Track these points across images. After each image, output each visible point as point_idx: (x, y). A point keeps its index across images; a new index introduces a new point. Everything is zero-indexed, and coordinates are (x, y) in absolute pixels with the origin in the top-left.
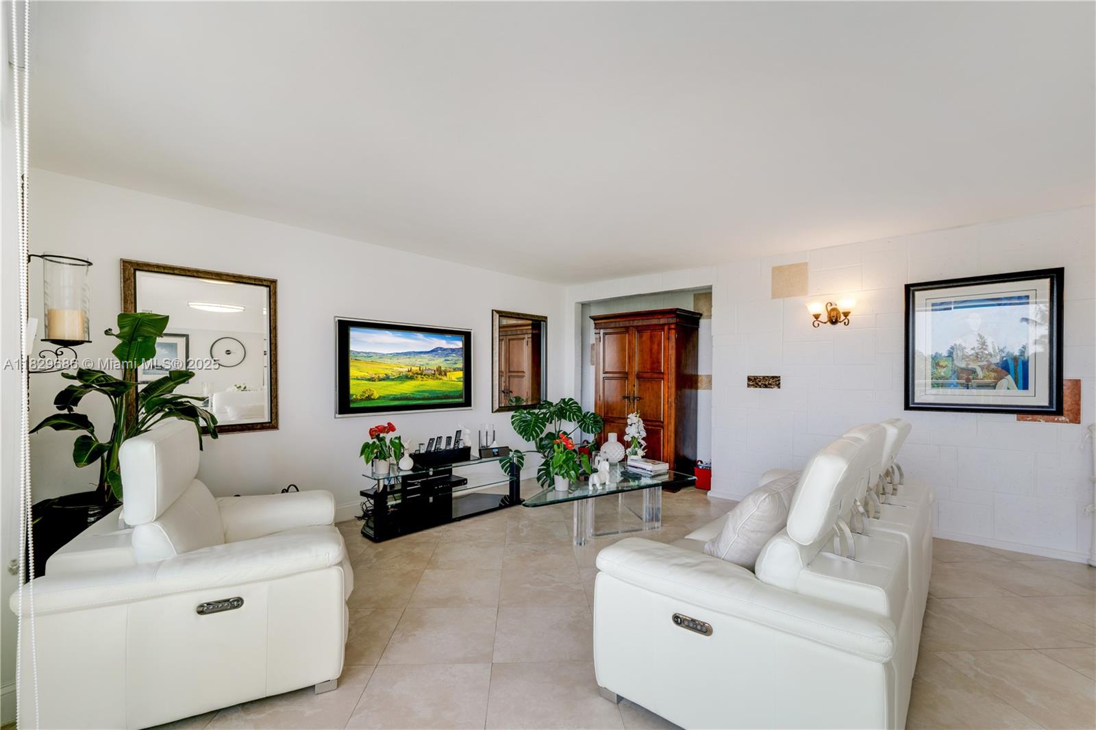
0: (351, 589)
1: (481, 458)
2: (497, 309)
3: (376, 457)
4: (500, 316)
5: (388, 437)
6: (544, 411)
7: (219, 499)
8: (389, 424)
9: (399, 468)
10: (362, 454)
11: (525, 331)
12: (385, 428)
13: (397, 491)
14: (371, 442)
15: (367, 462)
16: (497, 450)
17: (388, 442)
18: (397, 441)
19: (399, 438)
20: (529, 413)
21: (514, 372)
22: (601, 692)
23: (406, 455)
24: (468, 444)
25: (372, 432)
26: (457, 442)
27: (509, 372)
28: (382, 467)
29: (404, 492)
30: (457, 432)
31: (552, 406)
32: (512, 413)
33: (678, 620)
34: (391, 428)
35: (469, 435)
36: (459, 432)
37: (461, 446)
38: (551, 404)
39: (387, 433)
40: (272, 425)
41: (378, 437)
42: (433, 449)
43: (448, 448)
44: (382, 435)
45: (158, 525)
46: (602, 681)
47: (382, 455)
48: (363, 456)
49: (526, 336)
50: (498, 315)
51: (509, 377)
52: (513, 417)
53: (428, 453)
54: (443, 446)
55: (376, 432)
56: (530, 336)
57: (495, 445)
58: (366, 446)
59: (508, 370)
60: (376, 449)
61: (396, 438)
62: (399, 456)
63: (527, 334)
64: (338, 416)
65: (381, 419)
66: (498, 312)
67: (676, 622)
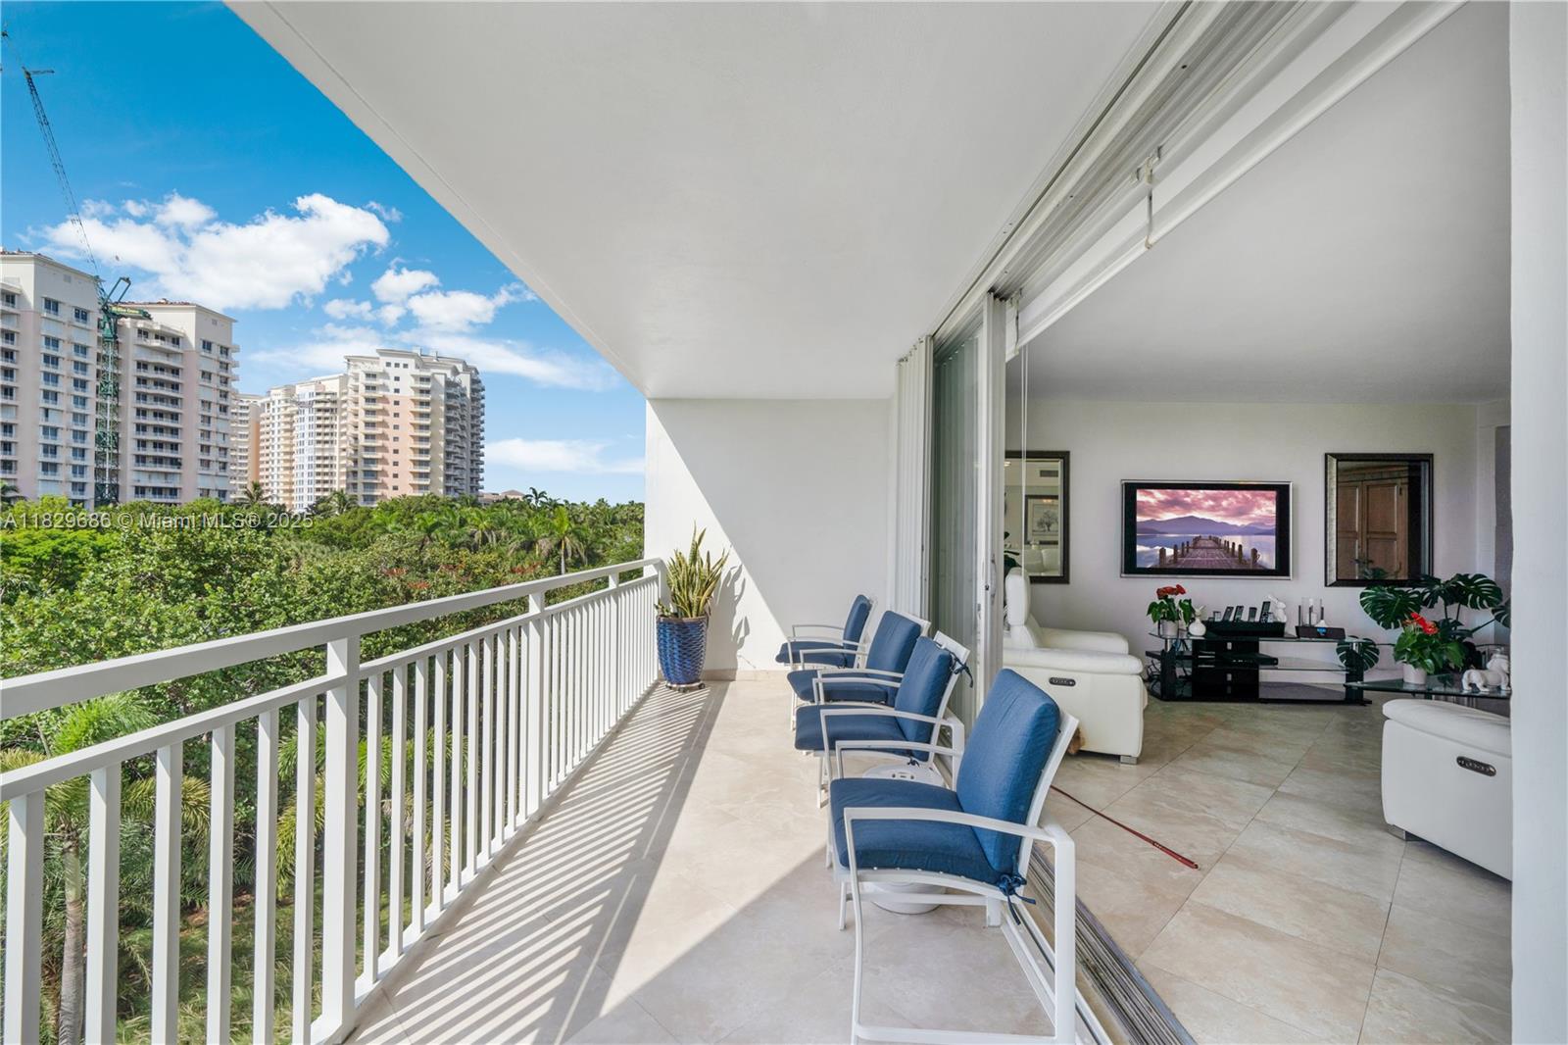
0: (1146, 703)
1: (1299, 637)
2: (1331, 452)
3: (1164, 618)
4: (1338, 461)
5: (1177, 599)
6: (1421, 590)
7: (1044, 629)
8: (1178, 586)
9: (1189, 633)
10: (1149, 613)
11: (1396, 474)
12: (1173, 589)
13: (1188, 658)
14: (1158, 602)
15: (1155, 621)
16: (1324, 631)
17: (1177, 604)
18: (1187, 604)
19: (1190, 601)
20: (1391, 591)
21: (1375, 533)
22: (1391, 829)
23: (1198, 620)
24: (1282, 619)
25: (1159, 592)
26: (1265, 614)
27: (1368, 532)
28: (1170, 629)
29: (1194, 659)
30: (1264, 603)
31: (1439, 584)
32: (1362, 590)
33: (1463, 762)
34: (1180, 590)
35: (1284, 609)
36: (1266, 604)
37: (1270, 620)
38: (1438, 581)
39: (1176, 594)
40: (1064, 579)
41: (1166, 598)
42: (1231, 619)
43: (1252, 620)
44: (1170, 597)
45: (1024, 628)
46: (1391, 818)
47: (1172, 617)
48: (1151, 615)
49: (1399, 481)
50: (1335, 461)
51: (1368, 540)
52: (1362, 595)
53: (1225, 622)
54: (1245, 617)
55: (1163, 593)
56: (1406, 480)
57: (1322, 624)
58: (1153, 606)
59: (1365, 530)
60: (1164, 609)
61: (1185, 601)
62: (1190, 620)
63: (1400, 478)
64: (1123, 575)
65: (1170, 582)
66: (1334, 455)
67: (1460, 764)
